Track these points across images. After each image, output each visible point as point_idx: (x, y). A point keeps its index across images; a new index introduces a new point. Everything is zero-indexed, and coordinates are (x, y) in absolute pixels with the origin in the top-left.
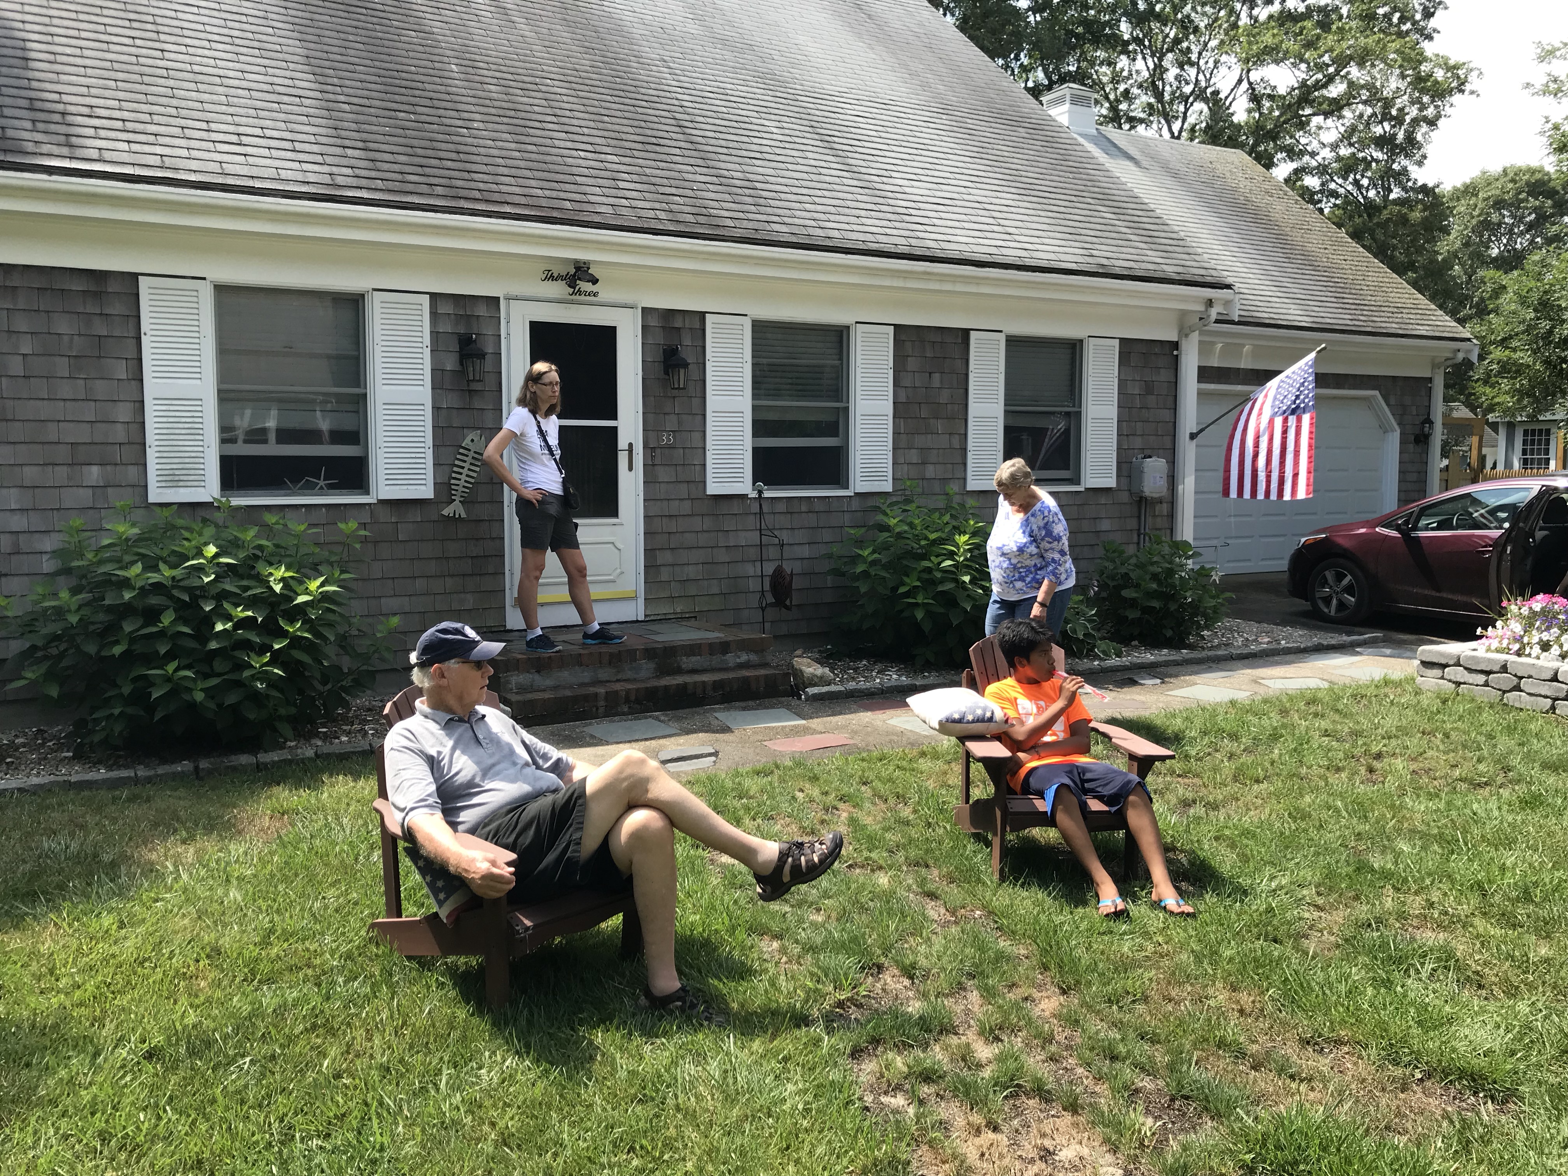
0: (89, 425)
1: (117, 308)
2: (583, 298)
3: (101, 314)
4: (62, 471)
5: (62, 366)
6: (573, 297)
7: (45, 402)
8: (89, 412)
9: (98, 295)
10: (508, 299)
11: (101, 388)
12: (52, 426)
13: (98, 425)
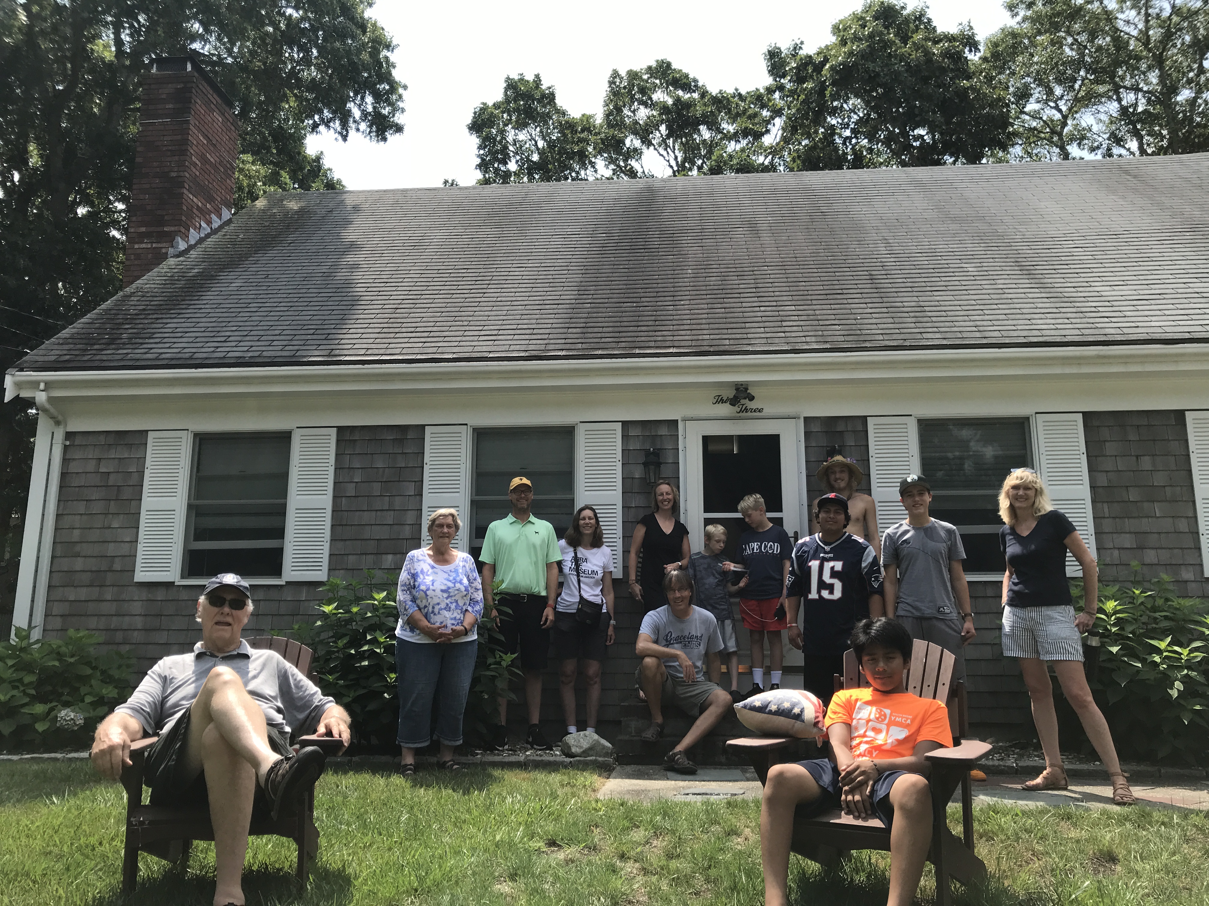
0: (389, 527)
1: (410, 449)
2: (749, 414)
3: (403, 453)
4: (370, 558)
5: (376, 489)
6: (741, 414)
7: (366, 513)
8: (389, 518)
9: (400, 441)
10: (685, 420)
11: (398, 502)
12: (368, 528)
13: (396, 527)
